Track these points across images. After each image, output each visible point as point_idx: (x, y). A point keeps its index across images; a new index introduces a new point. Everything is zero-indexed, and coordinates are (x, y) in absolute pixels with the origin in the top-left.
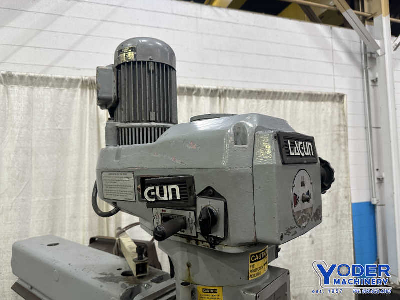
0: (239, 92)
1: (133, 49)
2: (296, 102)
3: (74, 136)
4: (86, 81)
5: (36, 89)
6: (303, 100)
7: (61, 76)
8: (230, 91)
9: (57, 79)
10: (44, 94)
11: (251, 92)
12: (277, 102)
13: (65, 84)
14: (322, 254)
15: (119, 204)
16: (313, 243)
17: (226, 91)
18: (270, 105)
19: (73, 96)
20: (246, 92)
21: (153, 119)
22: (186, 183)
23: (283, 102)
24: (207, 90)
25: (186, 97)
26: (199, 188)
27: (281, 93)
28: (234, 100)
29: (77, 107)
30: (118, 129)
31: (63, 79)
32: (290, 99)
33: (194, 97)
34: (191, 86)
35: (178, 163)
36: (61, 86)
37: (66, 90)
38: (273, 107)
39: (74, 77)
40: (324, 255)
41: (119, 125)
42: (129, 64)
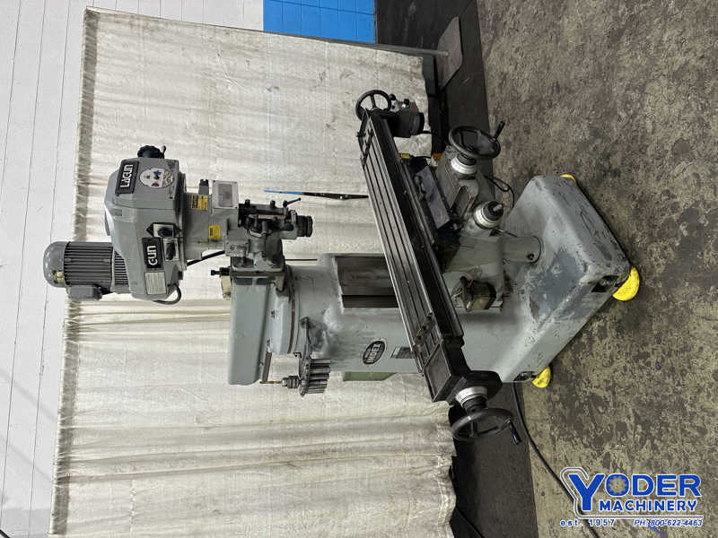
0: (81, 159)
1: (54, 272)
2: (96, 83)
3: (133, 347)
4: (69, 335)
5: (79, 386)
6: (94, 73)
7: (63, 361)
8: (80, 170)
9: (67, 365)
10: (84, 377)
11: (81, 143)
12: (96, 109)
13: (73, 357)
14: (294, 78)
15: (168, 283)
16: (277, 88)
17: (80, 176)
18: (101, 119)
19: (87, 348)
20: (81, 150)
21: (109, 260)
22: (146, 242)
23: (95, 101)
24: (79, 201)
25: (88, 226)
26: (149, 236)
27: (83, 103)
28: (92, 167)
29: (101, 345)
30: (117, 284)
31: (67, 359)
32: (93, 91)
33: (88, 216)
34: (73, 219)
35: (135, 246)
36: (75, 362)
37: (80, 356)
38: (102, 115)
39: (64, 348)
40: (294, 75)
41: (113, 283)
42: (66, 276)
